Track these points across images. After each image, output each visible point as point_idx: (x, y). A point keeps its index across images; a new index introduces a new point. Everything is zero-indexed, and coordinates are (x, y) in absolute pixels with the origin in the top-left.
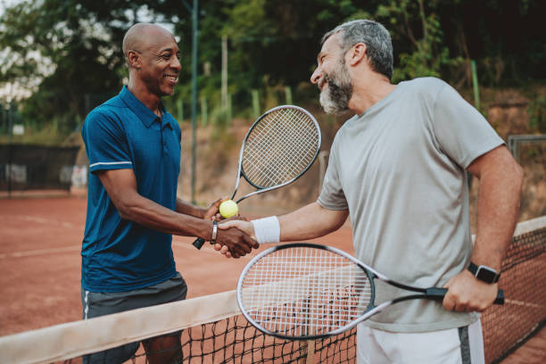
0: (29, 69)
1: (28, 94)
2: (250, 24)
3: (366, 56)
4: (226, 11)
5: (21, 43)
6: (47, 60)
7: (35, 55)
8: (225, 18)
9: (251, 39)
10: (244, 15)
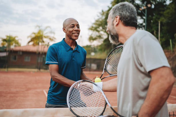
0: (100, 37)
1: (100, 44)
2: (170, 16)
3: (120, 21)
4: (162, 12)
5: (98, 29)
6: (105, 34)
7: (102, 32)
8: (161, 15)
9: (170, 21)
10: (168, 13)
